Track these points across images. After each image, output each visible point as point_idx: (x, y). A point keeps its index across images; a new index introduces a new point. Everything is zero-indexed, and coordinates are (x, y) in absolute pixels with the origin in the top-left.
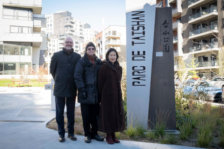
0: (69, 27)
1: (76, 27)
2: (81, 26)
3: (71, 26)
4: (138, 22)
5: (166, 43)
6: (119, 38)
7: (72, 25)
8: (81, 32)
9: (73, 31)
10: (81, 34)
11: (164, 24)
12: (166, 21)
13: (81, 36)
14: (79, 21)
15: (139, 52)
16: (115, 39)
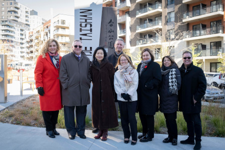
0: (13, 13)
1: (21, 13)
2: (27, 12)
3: (15, 12)
4: (86, 20)
5: (111, 40)
6: (68, 28)
7: (16, 10)
8: (27, 18)
9: (18, 17)
10: (26, 20)
11: (110, 22)
12: (111, 20)
13: (27, 23)
14: (25, 7)
15: (86, 48)
16: (64, 28)
